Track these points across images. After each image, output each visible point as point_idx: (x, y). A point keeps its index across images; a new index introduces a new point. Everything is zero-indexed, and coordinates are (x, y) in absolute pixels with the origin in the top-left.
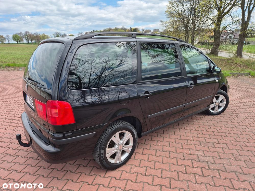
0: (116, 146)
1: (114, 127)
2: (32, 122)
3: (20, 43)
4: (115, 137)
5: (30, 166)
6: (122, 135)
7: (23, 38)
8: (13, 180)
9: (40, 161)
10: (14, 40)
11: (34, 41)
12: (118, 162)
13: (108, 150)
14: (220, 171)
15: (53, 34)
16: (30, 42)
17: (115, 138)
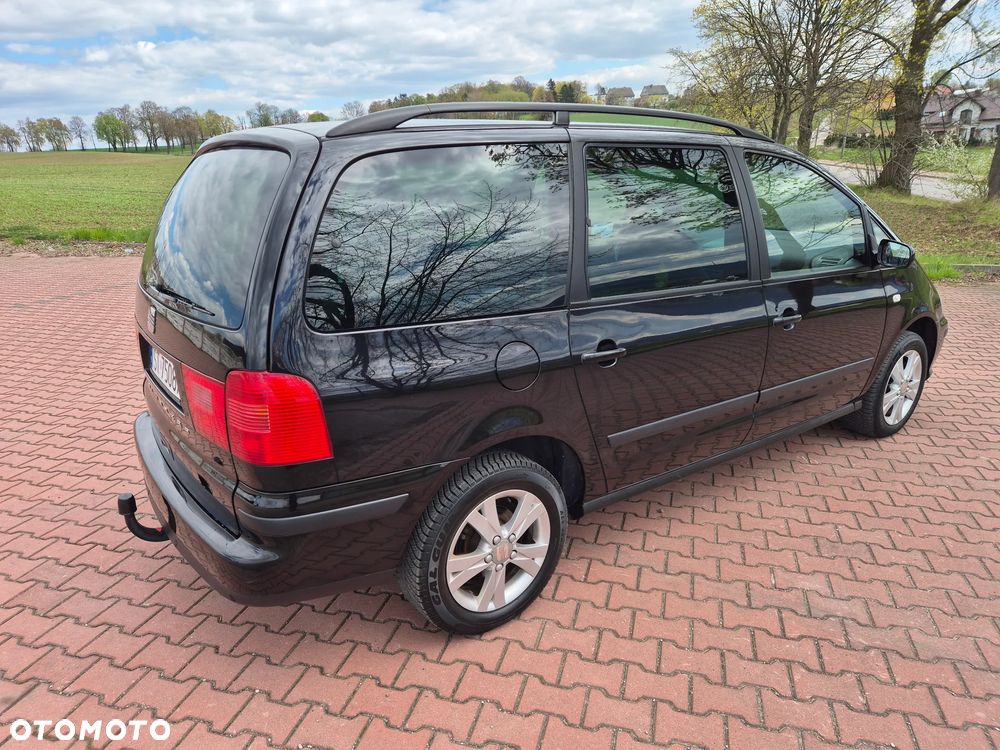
0: (486, 549)
1: (477, 476)
2: (173, 450)
3: (124, 150)
4: (480, 511)
5: (167, 611)
6: (507, 508)
7: (136, 127)
8: (108, 661)
9: (206, 595)
10: (100, 136)
11: (176, 142)
12: (491, 607)
13: (453, 561)
14: (893, 657)
15: (249, 113)
16: (161, 143)
17: (483, 518)
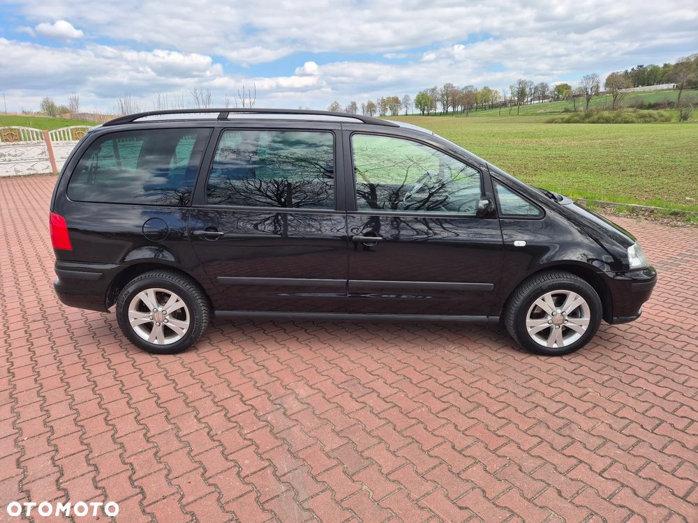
3: (428, 115)
7: (438, 100)
10: (417, 106)
11: (459, 108)
15: (511, 87)
16: (450, 109)
